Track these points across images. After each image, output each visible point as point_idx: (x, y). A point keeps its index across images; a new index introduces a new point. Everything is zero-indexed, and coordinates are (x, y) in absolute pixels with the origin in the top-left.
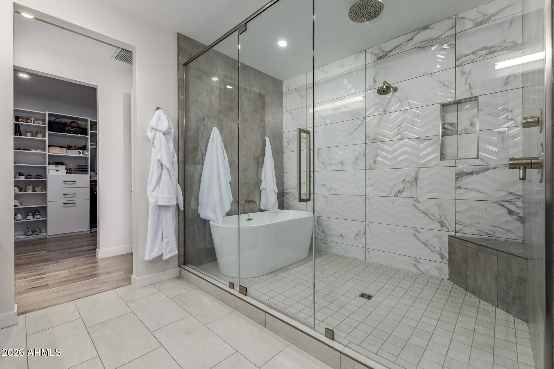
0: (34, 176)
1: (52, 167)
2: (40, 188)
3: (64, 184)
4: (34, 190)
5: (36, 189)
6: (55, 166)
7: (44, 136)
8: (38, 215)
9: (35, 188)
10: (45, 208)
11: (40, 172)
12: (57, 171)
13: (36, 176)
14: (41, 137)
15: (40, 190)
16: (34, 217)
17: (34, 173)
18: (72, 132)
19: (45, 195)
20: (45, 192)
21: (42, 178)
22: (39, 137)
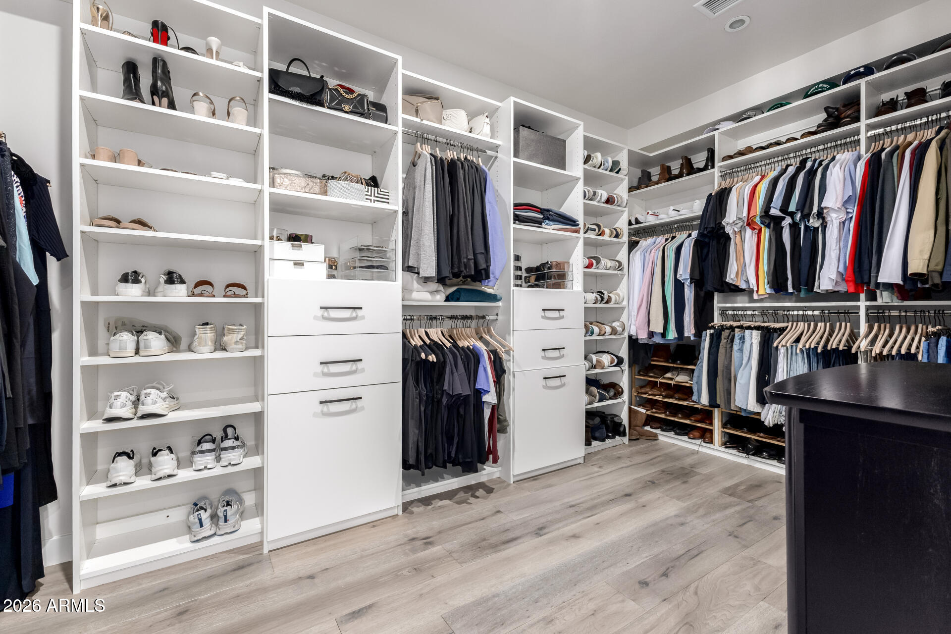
0: (219, 286)
1: (284, 249)
2: (240, 336)
3: (324, 318)
4: (220, 346)
5: (225, 339)
6: (293, 246)
7: (254, 120)
8: (234, 448)
9: (223, 335)
10: (258, 418)
11: (240, 272)
12: (299, 264)
13: (228, 286)
14: (244, 122)
15: (240, 346)
16: (218, 459)
17: (220, 274)
18: (347, 108)
19: (258, 364)
20: (257, 353)
21: (245, 296)
22: (239, 123)
